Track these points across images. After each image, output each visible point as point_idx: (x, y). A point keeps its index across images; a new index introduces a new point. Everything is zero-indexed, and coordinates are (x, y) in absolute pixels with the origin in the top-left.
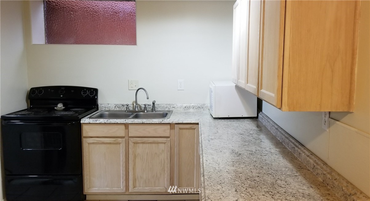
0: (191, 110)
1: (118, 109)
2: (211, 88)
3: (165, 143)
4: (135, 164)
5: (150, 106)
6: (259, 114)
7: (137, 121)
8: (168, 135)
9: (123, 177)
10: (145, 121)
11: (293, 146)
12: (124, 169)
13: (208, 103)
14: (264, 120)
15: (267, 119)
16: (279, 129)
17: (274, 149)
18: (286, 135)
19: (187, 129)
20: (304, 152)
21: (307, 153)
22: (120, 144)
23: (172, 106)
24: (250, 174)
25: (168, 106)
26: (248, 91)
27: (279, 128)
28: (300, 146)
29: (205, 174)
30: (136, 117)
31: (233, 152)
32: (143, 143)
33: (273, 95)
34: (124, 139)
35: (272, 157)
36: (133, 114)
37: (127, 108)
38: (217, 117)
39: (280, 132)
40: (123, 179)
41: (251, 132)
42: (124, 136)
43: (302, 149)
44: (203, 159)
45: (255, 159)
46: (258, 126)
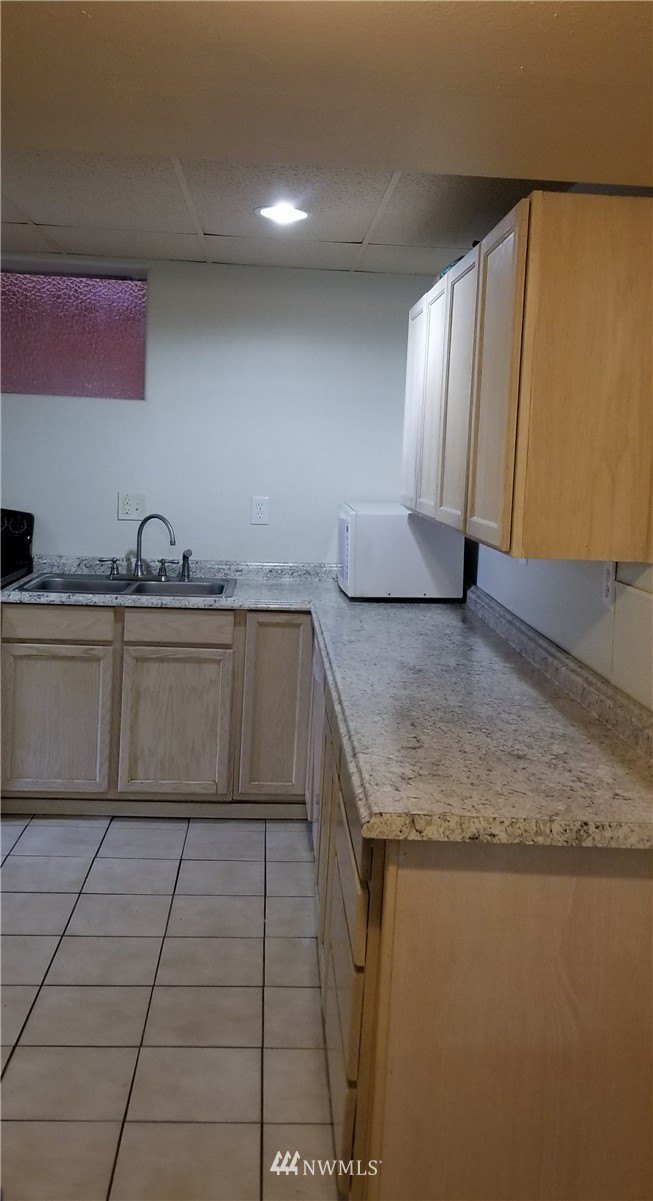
0: (287, 579)
1: (86, 571)
2: (343, 521)
3: (218, 662)
4: (135, 718)
5: (174, 565)
6: (468, 592)
7: (145, 600)
8: (227, 640)
9: (102, 752)
10: (168, 601)
11: (544, 654)
12: (108, 728)
13: (331, 562)
14: (479, 606)
15: (488, 601)
16: (515, 622)
17: (502, 664)
18: (530, 634)
19: (278, 625)
20: (566, 665)
21: (572, 665)
22: (99, 660)
23: (233, 567)
24: (444, 703)
25: (224, 567)
26: (441, 524)
27: (514, 620)
28: (558, 654)
29: (343, 698)
30: (140, 591)
31: (402, 665)
32: (161, 660)
33: (493, 525)
34: (111, 648)
35: (494, 677)
36: (129, 585)
37: (112, 568)
38: (358, 595)
39: (518, 629)
40: (101, 755)
41: (447, 631)
42: (110, 639)
43: (563, 657)
44: (334, 677)
45: (454, 680)
46: (464, 620)
